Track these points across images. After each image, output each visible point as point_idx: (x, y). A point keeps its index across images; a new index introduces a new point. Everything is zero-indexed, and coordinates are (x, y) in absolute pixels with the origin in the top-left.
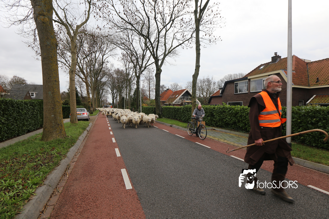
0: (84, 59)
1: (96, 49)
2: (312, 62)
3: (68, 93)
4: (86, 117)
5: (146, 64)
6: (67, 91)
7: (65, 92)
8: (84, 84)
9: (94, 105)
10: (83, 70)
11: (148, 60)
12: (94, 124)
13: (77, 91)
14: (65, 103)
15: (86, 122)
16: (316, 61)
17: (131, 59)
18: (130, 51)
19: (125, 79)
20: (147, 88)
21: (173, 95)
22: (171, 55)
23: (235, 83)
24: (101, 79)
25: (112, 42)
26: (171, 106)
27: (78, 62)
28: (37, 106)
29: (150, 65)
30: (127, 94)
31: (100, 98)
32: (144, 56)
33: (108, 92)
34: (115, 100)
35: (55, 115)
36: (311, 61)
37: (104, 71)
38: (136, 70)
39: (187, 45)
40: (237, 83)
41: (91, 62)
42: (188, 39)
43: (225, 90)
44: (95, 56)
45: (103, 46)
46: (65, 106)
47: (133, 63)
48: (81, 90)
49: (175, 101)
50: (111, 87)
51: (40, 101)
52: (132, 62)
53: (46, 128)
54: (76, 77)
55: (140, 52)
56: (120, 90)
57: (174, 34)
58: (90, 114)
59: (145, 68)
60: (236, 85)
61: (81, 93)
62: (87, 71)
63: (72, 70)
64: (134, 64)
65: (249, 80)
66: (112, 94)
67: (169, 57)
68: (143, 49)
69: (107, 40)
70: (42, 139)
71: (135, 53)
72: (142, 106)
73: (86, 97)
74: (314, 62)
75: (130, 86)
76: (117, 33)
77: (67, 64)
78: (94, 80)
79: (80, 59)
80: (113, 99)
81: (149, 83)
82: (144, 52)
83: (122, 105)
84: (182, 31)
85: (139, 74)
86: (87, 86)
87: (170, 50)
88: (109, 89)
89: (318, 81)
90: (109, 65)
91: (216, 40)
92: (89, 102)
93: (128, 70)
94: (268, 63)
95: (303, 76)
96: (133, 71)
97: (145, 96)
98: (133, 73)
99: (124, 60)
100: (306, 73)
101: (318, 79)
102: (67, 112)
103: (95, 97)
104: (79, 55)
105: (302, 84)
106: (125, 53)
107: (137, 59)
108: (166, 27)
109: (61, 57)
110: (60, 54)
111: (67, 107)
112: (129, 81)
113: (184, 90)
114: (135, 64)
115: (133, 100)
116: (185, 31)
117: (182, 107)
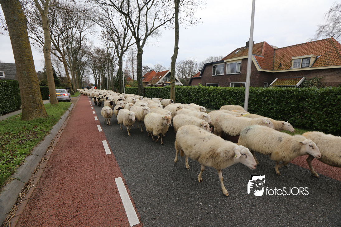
0: (59, 35)
1: (72, 25)
2: (278, 49)
3: (43, 73)
4: (67, 98)
5: (128, 44)
6: (42, 71)
7: (40, 72)
8: (62, 63)
9: (75, 86)
10: (59, 48)
11: (130, 40)
12: (76, 104)
13: (54, 71)
14: (42, 84)
15: (67, 103)
16: (281, 48)
17: (112, 38)
18: (110, 29)
19: (106, 60)
20: (130, 69)
21: (156, 76)
22: (154, 35)
23: (213, 65)
24: (80, 58)
25: (90, 18)
26: (154, 87)
27: (52, 39)
28: (10, 87)
29: (132, 45)
30: (110, 74)
31: (81, 79)
32: (125, 35)
33: (89, 72)
34: (97, 81)
35: (33, 95)
36: (278, 47)
37: (83, 49)
38: (118, 50)
39: (169, 26)
40: (215, 66)
41: (67, 40)
42: (170, 19)
43: (204, 72)
44: (72, 33)
45: (79, 22)
46: (42, 87)
47: (114, 42)
48: (59, 70)
49: (158, 82)
50: (92, 67)
51: (13, 81)
52: (113, 40)
53: (25, 108)
54: (51, 56)
55: (121, 30)
56: (102, 70)
57: (156, 13)
58: (71, 95)
59: (127, 48)
60: (214, 68)
61: (59, 73)
62: (63, 49)
63: (46, 48)
64: (115, 44)
65: (226, 63)
66: (94, 75)
67: (151, 38)
68: (125, 28)
69: (84, 15)
70: (22, 119)
71: (115, 31)
72: (125, 87)
73: (65, 77)
74: (280, 49)
75: (112, 67)
76: (95, 8)
77: (39, 41)
78: (72, 59)
79: (54, 35)
80: (95, 80)
81: (133, 64)
82: (125, 31)
83: (104, 85)
84: (164, 10)
85: (121, 54)
86: (66, 65)
87: (152, 30)
88: (90, 70)
89: (281, 66)
90: (88, 43)
91: (197, 22)
92: (69, 83)
93: (109, 49)
94: (243, 47)
95: (270, 61)
96: (115, 50)
97: (128, 76)
98: (115, 53)
99: (105, 38)
100: (273, 59)
101: (280, 64)
102: (46, 93)
103: (75, 77)
104: (53, 31)
105: (268, 68)
106: (105, 31)
107: (118, 38)
108: (147, 5)
109: (32, 32)
110: (30, 29)
111: (45, 88)
112: (111, 62)
113: (167, 71)
114: (117, 43)
115: (117, 80)
116: (167, 11)
117: (163, 87)
